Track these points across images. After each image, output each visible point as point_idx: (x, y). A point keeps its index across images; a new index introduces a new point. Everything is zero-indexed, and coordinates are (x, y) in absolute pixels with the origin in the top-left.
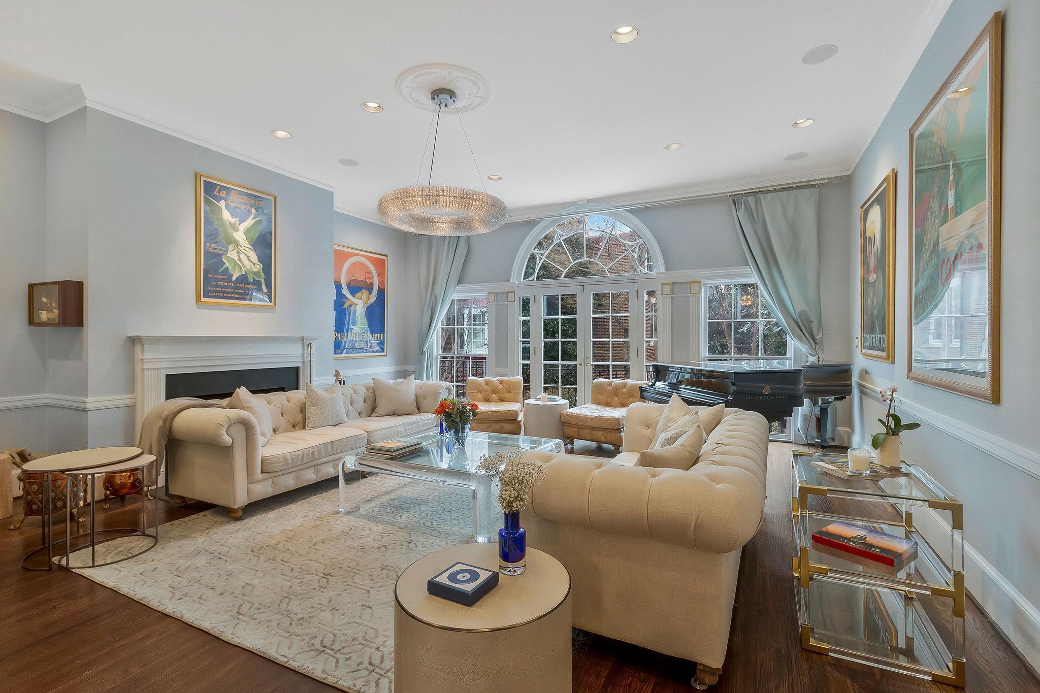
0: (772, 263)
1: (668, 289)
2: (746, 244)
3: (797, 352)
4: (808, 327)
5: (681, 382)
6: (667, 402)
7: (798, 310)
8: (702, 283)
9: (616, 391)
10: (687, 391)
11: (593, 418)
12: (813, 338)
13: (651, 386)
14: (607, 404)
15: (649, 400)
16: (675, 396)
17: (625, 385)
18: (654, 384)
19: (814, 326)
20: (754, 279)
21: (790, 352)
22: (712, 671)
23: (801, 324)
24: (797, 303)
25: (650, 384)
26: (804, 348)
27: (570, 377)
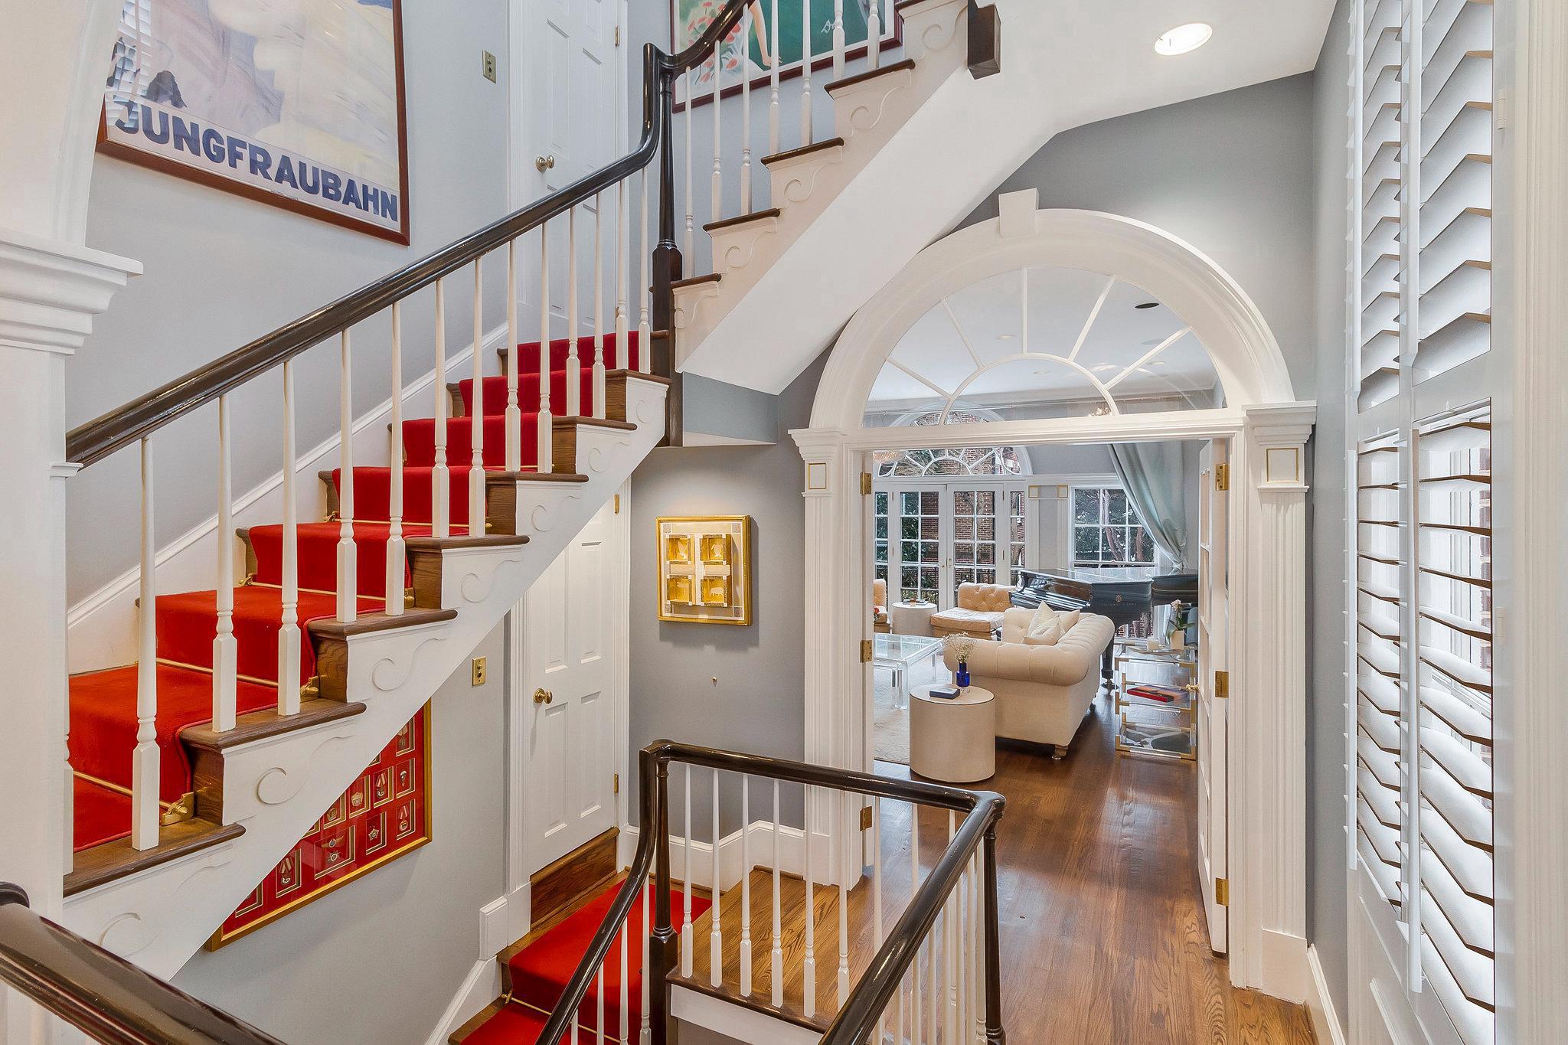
0: (1138, 472)
1: (1035, 492)
2: (1113, 452)
3: (1163, 559)
4: (1173, 537)
5: (1047, 587)
6: (1037, 608)
7: (1162, 520)
8: (1070, 487)
9: (984, 596)
10: (1054, 598)
11: (964, 622)
12: (1178, 546)
13: (1020, 592)
14: (976, 609)
15: (1017, 605)
16: (1043, 602)
17: (993, 590)
18: (1022, 590)
19: (1179, 534)
20: (1121, 486)
21: (1157, 560)
22: (1062, 748)
23: (1165, 532)
24: (1160, 513)
25: (1019, 590)
26: (1169, 556)
27: (931, 580)
